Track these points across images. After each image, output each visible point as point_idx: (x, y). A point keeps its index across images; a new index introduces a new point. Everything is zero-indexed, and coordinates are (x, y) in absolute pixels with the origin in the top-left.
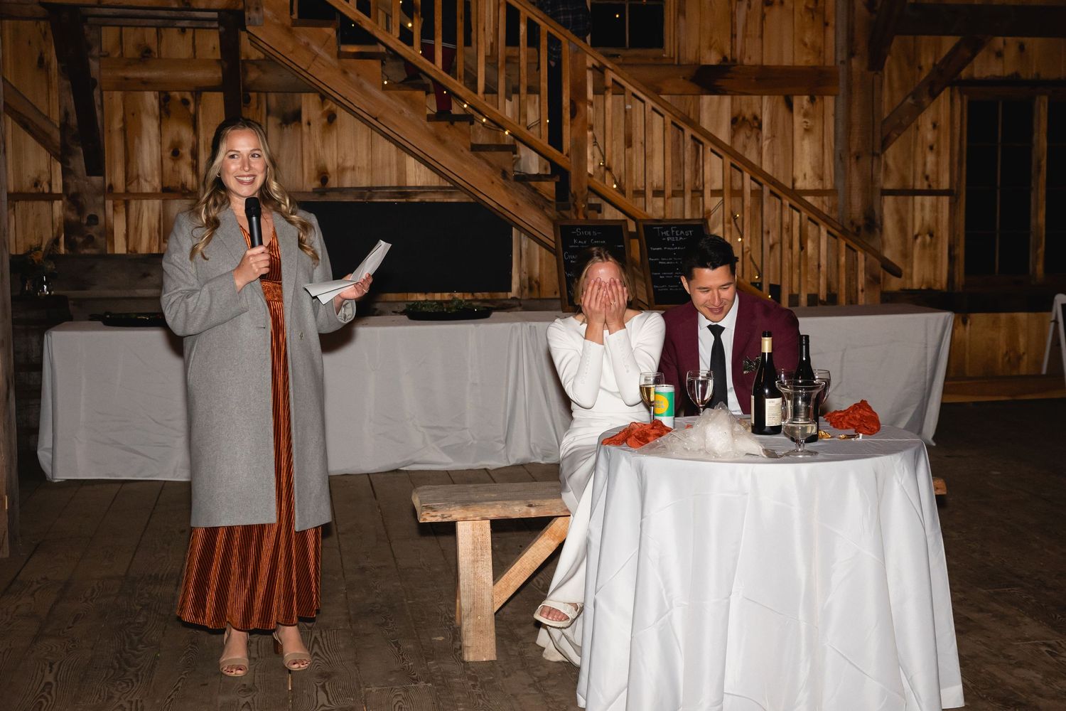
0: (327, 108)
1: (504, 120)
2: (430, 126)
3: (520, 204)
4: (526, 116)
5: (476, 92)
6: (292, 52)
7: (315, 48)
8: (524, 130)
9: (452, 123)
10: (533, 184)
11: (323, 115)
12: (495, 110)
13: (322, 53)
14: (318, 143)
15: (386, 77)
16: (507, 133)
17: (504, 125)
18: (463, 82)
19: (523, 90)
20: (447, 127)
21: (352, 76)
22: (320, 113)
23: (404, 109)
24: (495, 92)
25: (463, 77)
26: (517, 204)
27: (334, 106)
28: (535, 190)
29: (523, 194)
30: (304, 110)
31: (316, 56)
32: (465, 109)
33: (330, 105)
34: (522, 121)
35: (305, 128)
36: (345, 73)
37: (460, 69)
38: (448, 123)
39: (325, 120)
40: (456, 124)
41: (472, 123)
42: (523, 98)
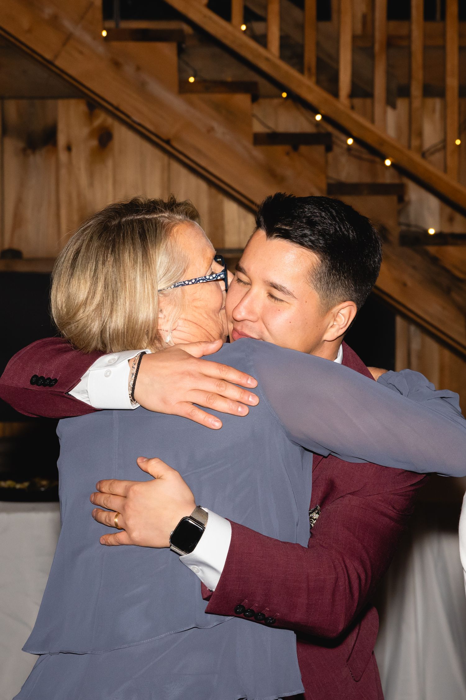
0: (97, 122)
1: (383, 142)
2: (258, 153)
3: (409, 283)
4: (420, 134)
5: (335, 94)
6: (30, 31)
7: (68, 24)
8: (417, 158)
9: (295, 148)
10: (432, 250)
11: (91, 134)
12: (367, 124)
13: (78, 32)
14: (84, 179)
15: (191, 72)
16: (388, 162)
17: (384, 149)
18: (314, 79)
19: (416, 90)
20: (288, 154)
21: (129, 69)
22: (85, 131)
23: (215, 125)
24: (369, 94)
25: (314, 70)
26: (405, 285)
27: (110, 121)
28: (435, 260)
29: (414, 267)
30: (61, 127)
31: (68, 37)
32: (317, 124)
33: (102, 119)
34: (415, 143)
35: (63, 156)
36: (117, 65)
37: (310, 57)
38: (287, 148)
39: (94, 143)
40: (303, 149)
41: (329, 149)
42: (417, 103)
